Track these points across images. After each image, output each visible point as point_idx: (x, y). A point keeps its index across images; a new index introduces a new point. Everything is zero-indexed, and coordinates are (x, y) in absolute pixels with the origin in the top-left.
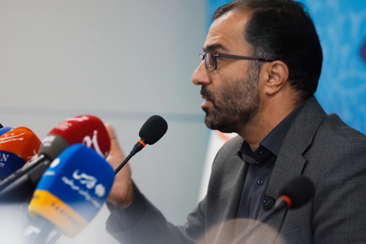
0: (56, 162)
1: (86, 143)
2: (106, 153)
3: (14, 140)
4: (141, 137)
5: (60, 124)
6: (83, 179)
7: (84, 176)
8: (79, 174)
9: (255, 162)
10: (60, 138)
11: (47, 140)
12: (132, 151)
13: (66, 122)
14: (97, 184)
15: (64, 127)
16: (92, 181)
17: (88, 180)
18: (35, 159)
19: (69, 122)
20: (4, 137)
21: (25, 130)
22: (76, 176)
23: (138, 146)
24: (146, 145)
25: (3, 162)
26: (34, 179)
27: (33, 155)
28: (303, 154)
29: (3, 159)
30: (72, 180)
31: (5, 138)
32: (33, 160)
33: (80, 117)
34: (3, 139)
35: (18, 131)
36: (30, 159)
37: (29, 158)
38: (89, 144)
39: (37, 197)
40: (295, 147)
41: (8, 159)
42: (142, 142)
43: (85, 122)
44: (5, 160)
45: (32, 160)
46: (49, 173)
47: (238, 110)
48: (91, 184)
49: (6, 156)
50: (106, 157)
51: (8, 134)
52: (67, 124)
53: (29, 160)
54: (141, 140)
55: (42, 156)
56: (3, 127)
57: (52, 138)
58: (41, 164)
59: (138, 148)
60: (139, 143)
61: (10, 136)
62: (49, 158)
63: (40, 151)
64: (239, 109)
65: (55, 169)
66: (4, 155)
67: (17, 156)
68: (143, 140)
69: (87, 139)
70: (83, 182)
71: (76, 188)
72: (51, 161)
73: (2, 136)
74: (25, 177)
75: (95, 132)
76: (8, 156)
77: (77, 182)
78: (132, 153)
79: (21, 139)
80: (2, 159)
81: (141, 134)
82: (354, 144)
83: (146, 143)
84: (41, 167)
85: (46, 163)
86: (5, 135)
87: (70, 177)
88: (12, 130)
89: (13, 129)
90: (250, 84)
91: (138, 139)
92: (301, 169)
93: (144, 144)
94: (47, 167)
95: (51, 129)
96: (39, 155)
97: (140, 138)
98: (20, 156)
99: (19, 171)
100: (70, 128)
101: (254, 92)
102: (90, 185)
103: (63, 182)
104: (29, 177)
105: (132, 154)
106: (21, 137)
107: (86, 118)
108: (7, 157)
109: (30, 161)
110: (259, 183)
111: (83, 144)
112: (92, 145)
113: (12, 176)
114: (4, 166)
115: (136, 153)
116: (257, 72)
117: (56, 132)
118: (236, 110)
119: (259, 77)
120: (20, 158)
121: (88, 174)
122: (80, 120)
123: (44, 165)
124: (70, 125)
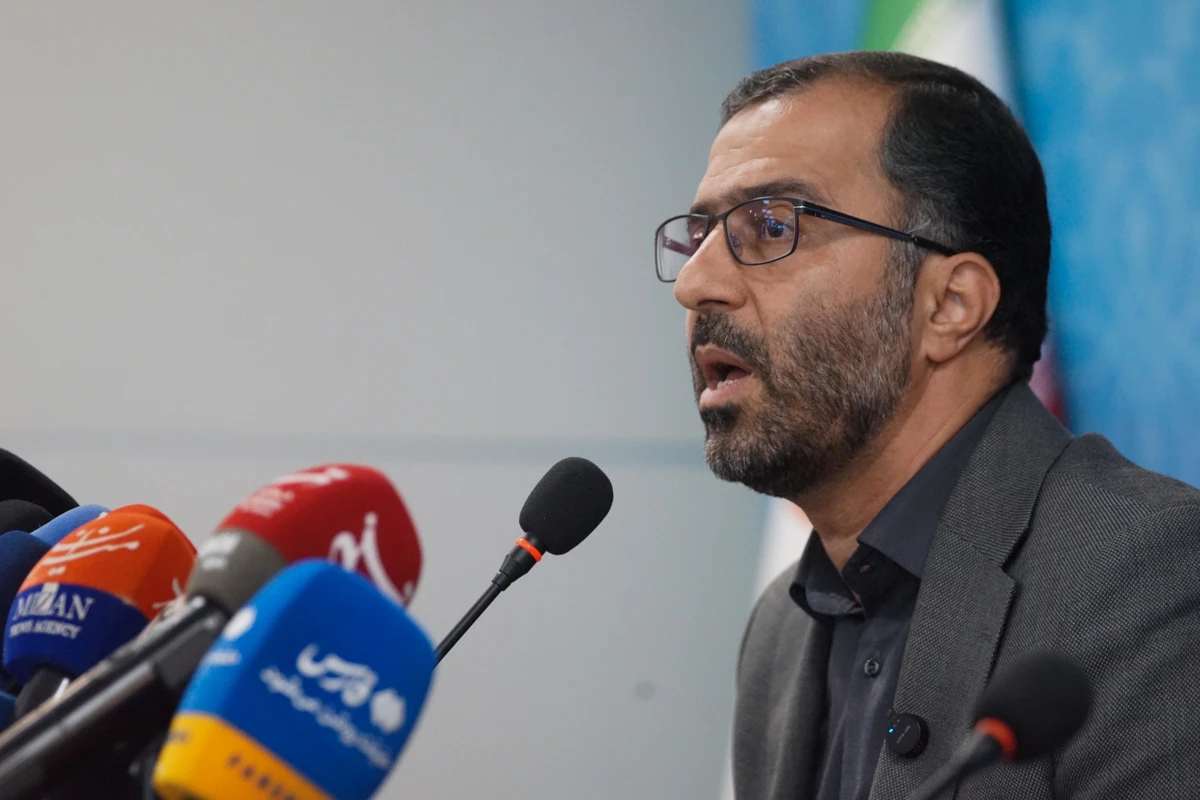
0: (242, 623)
1: (339, 557)
2: (408, 588)
3: (110, 548)
4: (525, 531)
5: (256, 494)
6: (332, 675)
7: (333, 663)
8: (318, 659)
9: (852, 609)
10: (257, 543)
11: (214, 549)
12: (498, 577)
13: (273, 487)
14: (377, 689)
15: (268, 503)
16: (360, 679)
17: (349, 678)
18: (178, 609)
19: (286, 488)
20: (76, 539)
21: (146, 517)
22: (307, 665)
23: (519, 558)
24: (542, 554)
25: (75, 621)
26: (172, 679)
27: (172, 596)
28: (1007, 566)
29: (75, 613)
30: (296, 678)
31: (81, 543)
32: (172, 614)
33: (320, 470)
34: (73, 546)
35: (120, 520)
36: (161, 610)
37: (157, 606)
38: (350, 561)
39: (184, 737)
40: (976, 547)
41: (91, 612)
42: (528, 547)
43: (336, 485)
44: (82, 614)
45: (167, 613)
46: (220, 658)
47: (845, 403)
48: (356, 692)
49: (83, 603)
50: (407, 602)
51: (88, 529)
52: (277, 493)
53: (159, 613)
54: (528, 539)
55: (198, 602)
56: (77, 505)
57: (229, 542)
58: (196, 628)
59: (517, 567)
60: (519, 549)
61: (96, 535)
62: (220, 607)
63: (193, 582)
64: (849, 398)
65: (240, 643)
66: (77, 600)
67: (119, 602)
68: (534, 541)
69: (344, 542)
70: (331, 685)
71: (309, 705)
72: (228, 616)
73: (70, 535)
74: (142, 671)
75: (371, 520)
76: (89, 601)
77: (311, 686)
78: (499, 582)
79: (133, 545)
80: (71, 609)
81: (527, 521)
82: (1163, 512)
83: (542, 549)
84: (196, 636)
85: (211, 622)
86: (81, 532)
87: (289, 670)
88: (103, 515)
89: (107, 511)
90: (888, 319)
91: (518, 536)
92: (1003, 611)
93: (535, 552)
94: (214, 637)
95: (225, 511)
96: (190, 599)
97: (523, 534)
98: (128, 601)
99: (121, 653)
100: (288, 507)
101: (898, 345)
102: (354, 696)
103: (264, 686)
104: (156, 669)
105: (496, 586)
106: (130, 538)
107: (339, 475)
108: (86, 606)
109: (162, 619)
110: (866, 671)
111: (331, 560)
112: (361, 564)
113: (102, 668)
114: (79, 635)
115: (512, 584)
116: (909, 283)
117: (241, 520)
118: (838, 403)
119: (912, 300)
120: (129, 610)
121: (348, 657)
122: (321, 480)
123: (204, 632)
124: (289, 496)
